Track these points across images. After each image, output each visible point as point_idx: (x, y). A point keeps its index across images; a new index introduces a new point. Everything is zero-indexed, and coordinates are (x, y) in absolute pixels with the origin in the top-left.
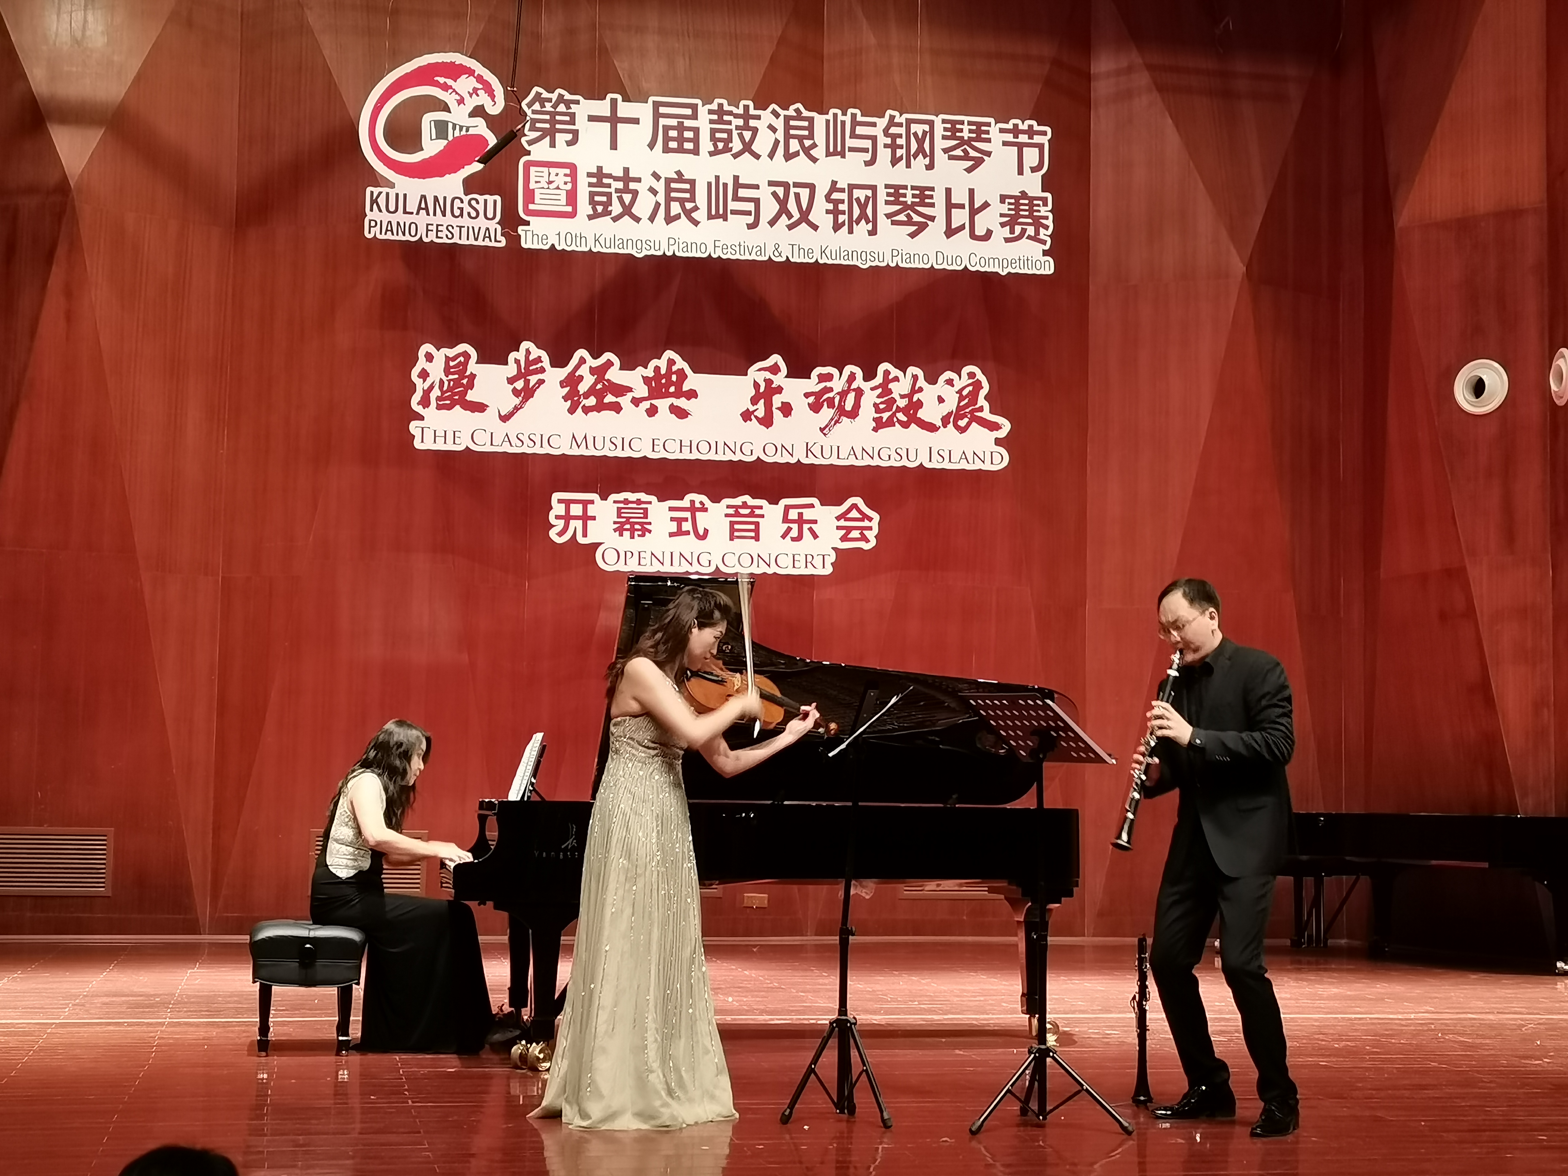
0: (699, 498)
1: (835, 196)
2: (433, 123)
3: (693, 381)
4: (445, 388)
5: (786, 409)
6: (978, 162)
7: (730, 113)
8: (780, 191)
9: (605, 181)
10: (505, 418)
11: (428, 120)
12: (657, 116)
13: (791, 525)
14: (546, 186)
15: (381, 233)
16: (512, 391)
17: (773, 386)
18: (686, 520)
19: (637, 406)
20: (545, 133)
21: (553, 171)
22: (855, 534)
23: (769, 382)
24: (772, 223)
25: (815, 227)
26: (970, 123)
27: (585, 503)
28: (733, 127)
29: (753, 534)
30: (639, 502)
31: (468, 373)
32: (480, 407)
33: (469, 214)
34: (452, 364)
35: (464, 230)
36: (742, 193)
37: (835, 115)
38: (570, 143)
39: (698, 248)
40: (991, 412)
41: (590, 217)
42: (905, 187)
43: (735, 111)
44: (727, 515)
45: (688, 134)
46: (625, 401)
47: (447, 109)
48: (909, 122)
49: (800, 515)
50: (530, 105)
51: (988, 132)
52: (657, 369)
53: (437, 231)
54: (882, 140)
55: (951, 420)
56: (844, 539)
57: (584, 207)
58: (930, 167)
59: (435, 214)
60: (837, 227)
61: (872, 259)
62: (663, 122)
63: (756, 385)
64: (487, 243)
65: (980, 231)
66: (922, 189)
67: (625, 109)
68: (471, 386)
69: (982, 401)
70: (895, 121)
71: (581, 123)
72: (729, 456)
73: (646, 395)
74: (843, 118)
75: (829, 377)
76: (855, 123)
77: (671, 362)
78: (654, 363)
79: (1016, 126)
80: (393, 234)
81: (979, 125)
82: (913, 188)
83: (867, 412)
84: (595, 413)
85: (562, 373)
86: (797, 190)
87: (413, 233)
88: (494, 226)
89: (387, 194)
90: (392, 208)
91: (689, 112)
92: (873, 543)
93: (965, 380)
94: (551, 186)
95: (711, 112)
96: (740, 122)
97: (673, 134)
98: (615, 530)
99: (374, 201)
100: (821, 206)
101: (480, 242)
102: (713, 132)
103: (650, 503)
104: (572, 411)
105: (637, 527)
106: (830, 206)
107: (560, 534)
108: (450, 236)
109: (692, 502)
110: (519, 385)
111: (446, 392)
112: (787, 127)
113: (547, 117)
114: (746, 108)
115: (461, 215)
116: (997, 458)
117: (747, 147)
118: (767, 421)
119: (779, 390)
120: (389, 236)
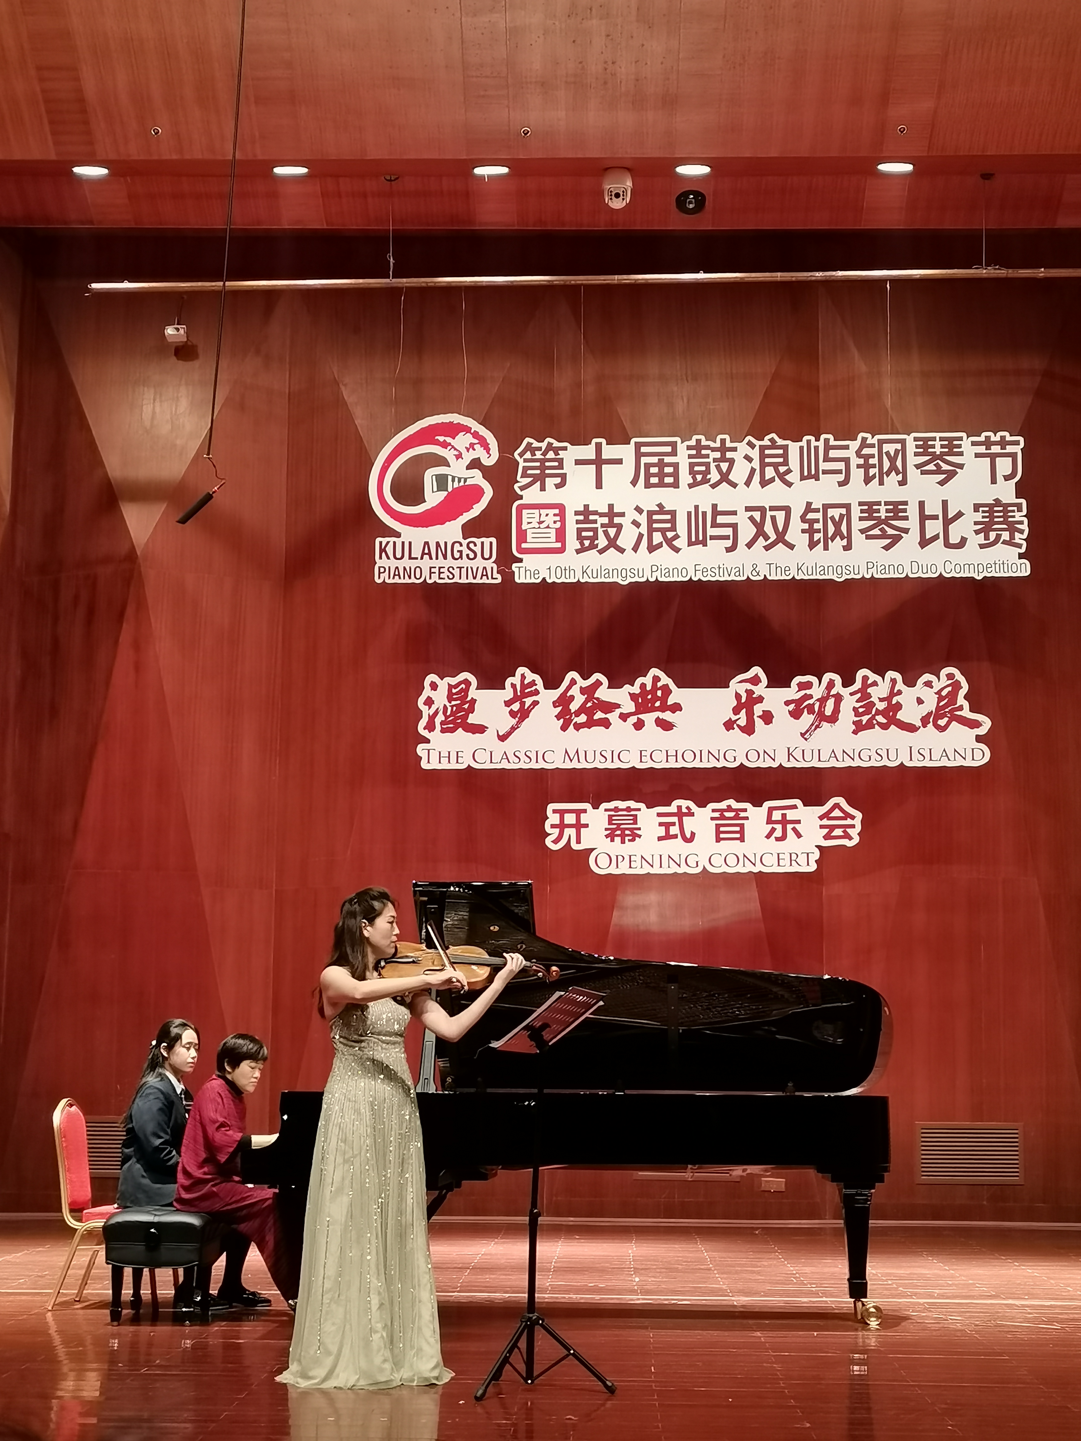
0: (685, 804)
1: (811, 516)
2: (434, 477)
3: (678, 695)
4: (449, 713)
5: (767, 717)
6: (951, 475)
7: (707, 447)
8: (757, 515)
9: (591, 517)
10: (502, 738)
11: (429, 476)
12: (639, 455)
13: (775, 826)
14: (537, 526)
15: (389, 578)
16: (509, 712)
17: (754, 696)
18: (673, 824)
19: (625, 721)
20: (536, 479)
21: (544, 512)
22: (838, 832)
23: (749, 692)
24: (749, 545)
25: (791, 547)
26: (941, 439)
27: (578, 813)
28: (710, 460)
29: (738, 836)
30: (628, 809)
31: (469, 699)
32: (480, 729)
33: (468, 555)
34: (454, 691)
35: (464, 571)
36: (720, 519)
37: (809, 442)
38: (558, 486)
39: (680, 572)
40: (970, 711)
41: (578, 552)
42: (879, 503)
43: (712, 444)
44: (712, 819)
45: (669, 470)
46: (613, 717)
47: (445, 463)
48: (881, 442)
49: (784, 816)
50: (521, 455)
51: (960, 446)
52: (643, 686)
53: (440, 573)
54: (855, 461)
55: (931, 720)
56: (827, 837)
57: (572, 542)
58: (903, 483)
59: (437, 558)
60: (812, 545)
61: (848, 572)
62: (644, 460)
63: (738, 696)
64: (485, 580)
65: (954, 539)
66: (896, 504)
67: (609, 451)
68: (471, 710)
69: (961, 700)
70: (868, 442)
71: (569, 468)
72: (713, 764)
73: (633, 710)
74: (817, 444)
75: (809, 685)
76: (828, 447)
77: (656, 679)
78: (639, 681)
79: (988, 438)
80: (400, 578)
81: (951, 440)
82: (886, 504)
83: (847, 716)
84: (586, 729)
85: (555, 694)
86: (773, 513)
87: (418, 577)
88: (490, 564)
89: (395, 543)
90: (399, 555)
91: (668, 449)
92: (856, 840)
93: (944, 681)
94: (542, 526)
95: (689, 448)
96: (718, 455)
97: (654, 470)
98: (607, 836)
99: (383, 550)
100: (796, 525)
101: (478, 581)
102: (692, 466)
103: (639, 810)
104: (564, 728)
105: (627, 832)
106: (806, 526)
107: (556, 842)
108: (451, 576)
109: (679, 808)
110: (516, 707)
111: (450, 716)
112: (762, 456)
113: (538, 464)
114: (723, 441)
115: (461, 557)
116: (978, 755)
117: (725, 478)
118: (749, 729)
119: (760, 699)
120: (397, 580)
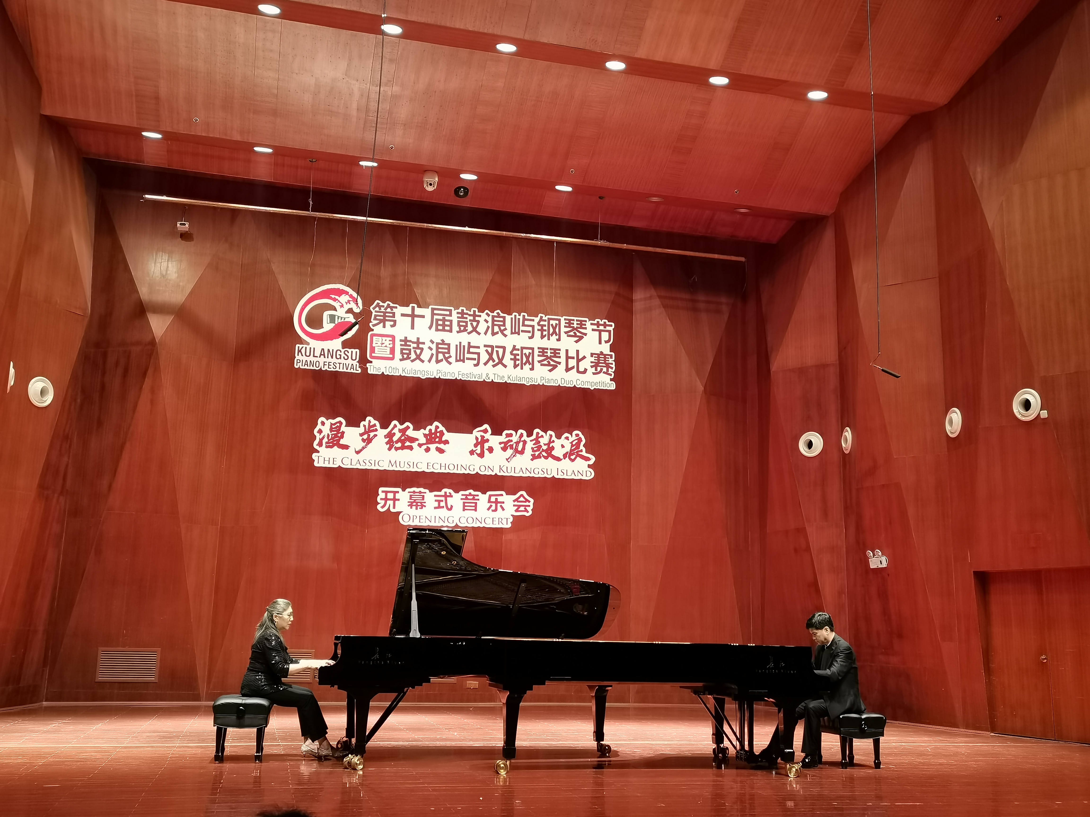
0: (448, 491)
1: (515, 352)
2: (328, 316)
3: (447, 436)
4: (330, 438)
5: (491, 450)
6: (581, 338)
7: (467, 314)
8: (489, 350)
9: (408, 343)
10: (358, 452)
11: (326, 314)
12: (433, 314)
13: (492, 504)
14: (381, 345)
15: (302, 366)
16: (362, 440)
17: (484, 439)
18: (442, 501)
19: (420, 447)
20: (381, 321)
21: (384, 338)
22: (522, 508)
23: (483, 437)
24: (485, 364)
25: (505, 366)
26: (577, 320)
27: (395, 493)
28: (468, 320)
29: (474, 508)
30: (420, 492)
31: (341, 431)
32: (346, 447)
33: (344, 357)
34: (333, 427)
35: (341, 365)
36: (472, 350)
37: (515, 316)
38: (392, 326)
39: (451, 375)
40: (586, 452)
41: (401, 360)
42: (547, 349)
43: (469, 313)
44: (462, 499)
45: (447, 323)
46: (415, 445)
47: (335, 310)
48: (549, 319)
49: (496, 499)
50: (374, 308)
51: (585, 325)
52: (430, 430)
53: (329, 365)
54: (537, 327)
55: (568, 456)
56: (517, 511)
57: (398, 355)
58: (559, 340)
59: (328, 358)
60: (515, 366)
61: (532, 381)
62: (436, 317)
63: (477, 438)
64: (352, 371)
65: (581, 369)
66: (555, 350)
67: (418, 311)
68: (342, 437)
69: (582, 447)
70: (543, 319)
71: (398, 317)
72: (463, 471)
73: (425, 442)
74: (519, 317)
75: (511, 435)
76: (524, 319)
77: (437, 427)
78: (429, 428)
79: (598, 322)
80: (308, 366)
81: (581, 321)
82: (551, 349)
83: (528, 451)
84: (401, 450)
85: (386, 431)
86: (497, 349)
87: (317, 366)
88: (355, 363)
89: (306, 348)
90: (308, 354)
91: (448, 313)
92: (530, 513)
93: (574, 437)
94: (383, 345)
95: (458, 313)
96: (472, 318)
97: (440, 322)
98: (409, 506)
99: (300, 351)
100: (508, 356)
101: (349, 371)
102: (459, 322)
103: (425, 493)
104: (390, 449)
105: (419, 504)
106: (513, 357)
107: (383, 507)
108: (335, 367)
109: (446, 493)
110: (365, 437)
111: (330, 440)
112: (493, 321)
113: (382, 314)
114: (474, 311)
115: (340, 358)
116: (589, 474)
117: (475, 330)
118: (481, 455)
119: (487, 441)
120: (306, 367)
